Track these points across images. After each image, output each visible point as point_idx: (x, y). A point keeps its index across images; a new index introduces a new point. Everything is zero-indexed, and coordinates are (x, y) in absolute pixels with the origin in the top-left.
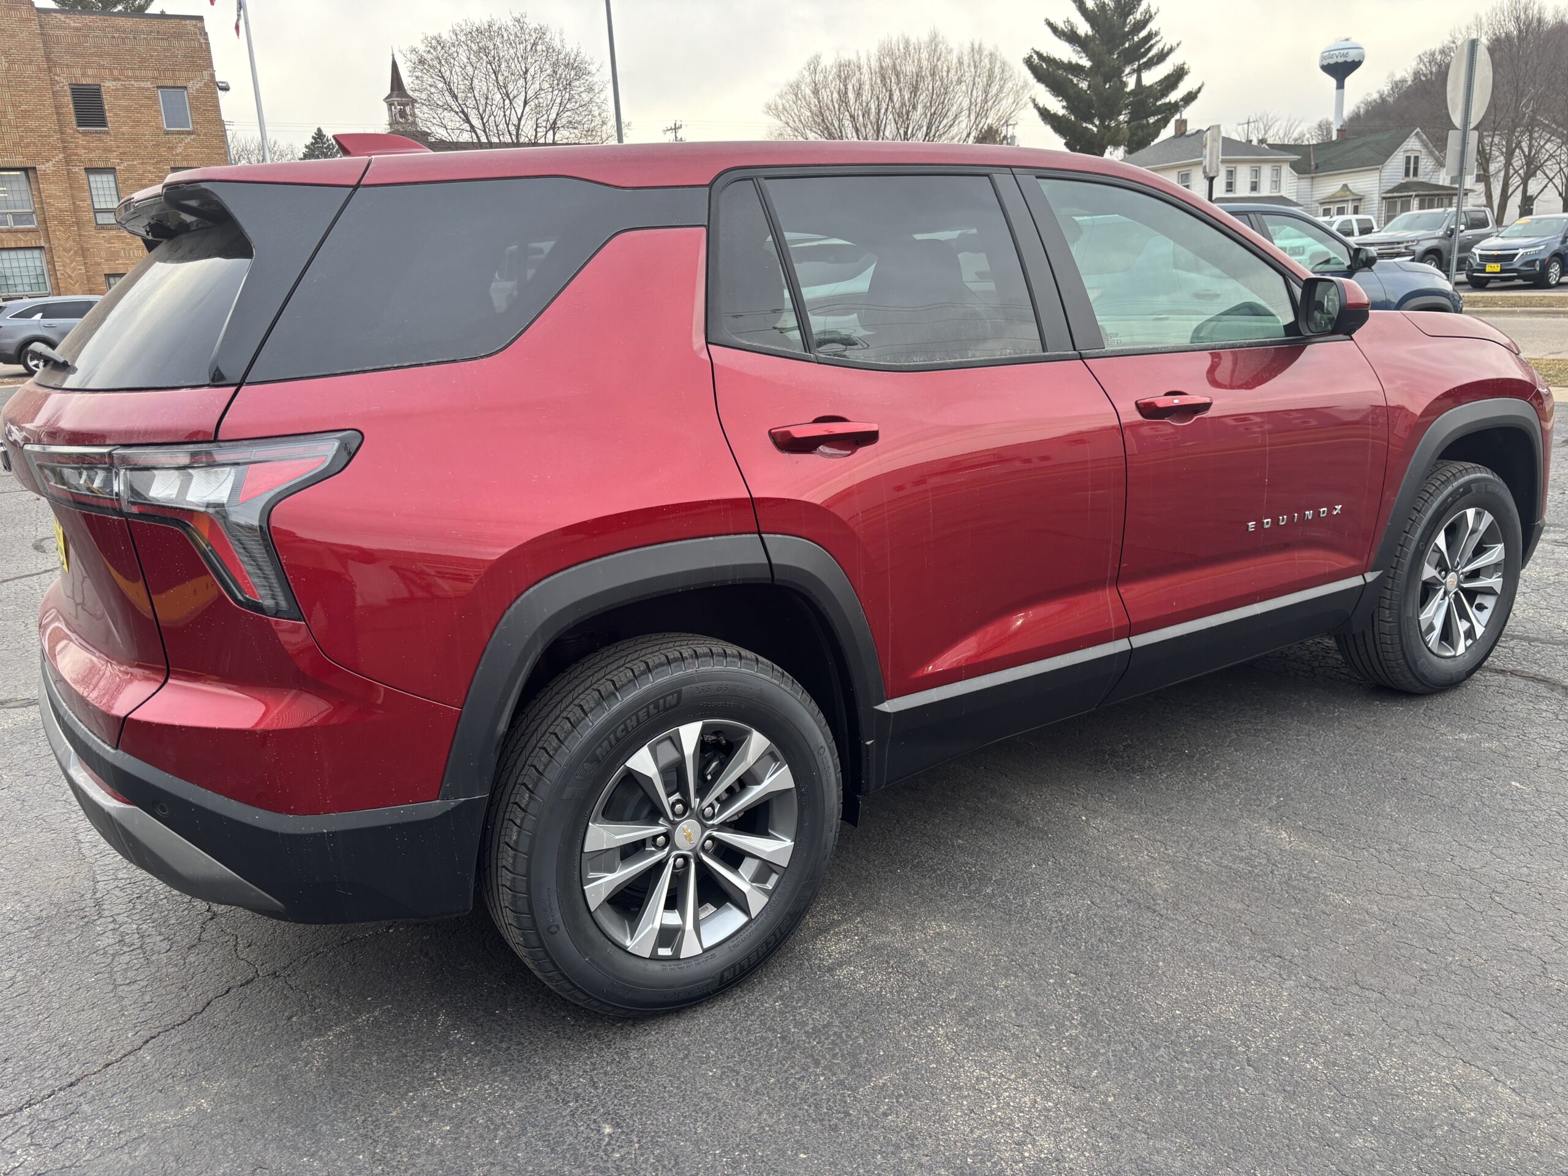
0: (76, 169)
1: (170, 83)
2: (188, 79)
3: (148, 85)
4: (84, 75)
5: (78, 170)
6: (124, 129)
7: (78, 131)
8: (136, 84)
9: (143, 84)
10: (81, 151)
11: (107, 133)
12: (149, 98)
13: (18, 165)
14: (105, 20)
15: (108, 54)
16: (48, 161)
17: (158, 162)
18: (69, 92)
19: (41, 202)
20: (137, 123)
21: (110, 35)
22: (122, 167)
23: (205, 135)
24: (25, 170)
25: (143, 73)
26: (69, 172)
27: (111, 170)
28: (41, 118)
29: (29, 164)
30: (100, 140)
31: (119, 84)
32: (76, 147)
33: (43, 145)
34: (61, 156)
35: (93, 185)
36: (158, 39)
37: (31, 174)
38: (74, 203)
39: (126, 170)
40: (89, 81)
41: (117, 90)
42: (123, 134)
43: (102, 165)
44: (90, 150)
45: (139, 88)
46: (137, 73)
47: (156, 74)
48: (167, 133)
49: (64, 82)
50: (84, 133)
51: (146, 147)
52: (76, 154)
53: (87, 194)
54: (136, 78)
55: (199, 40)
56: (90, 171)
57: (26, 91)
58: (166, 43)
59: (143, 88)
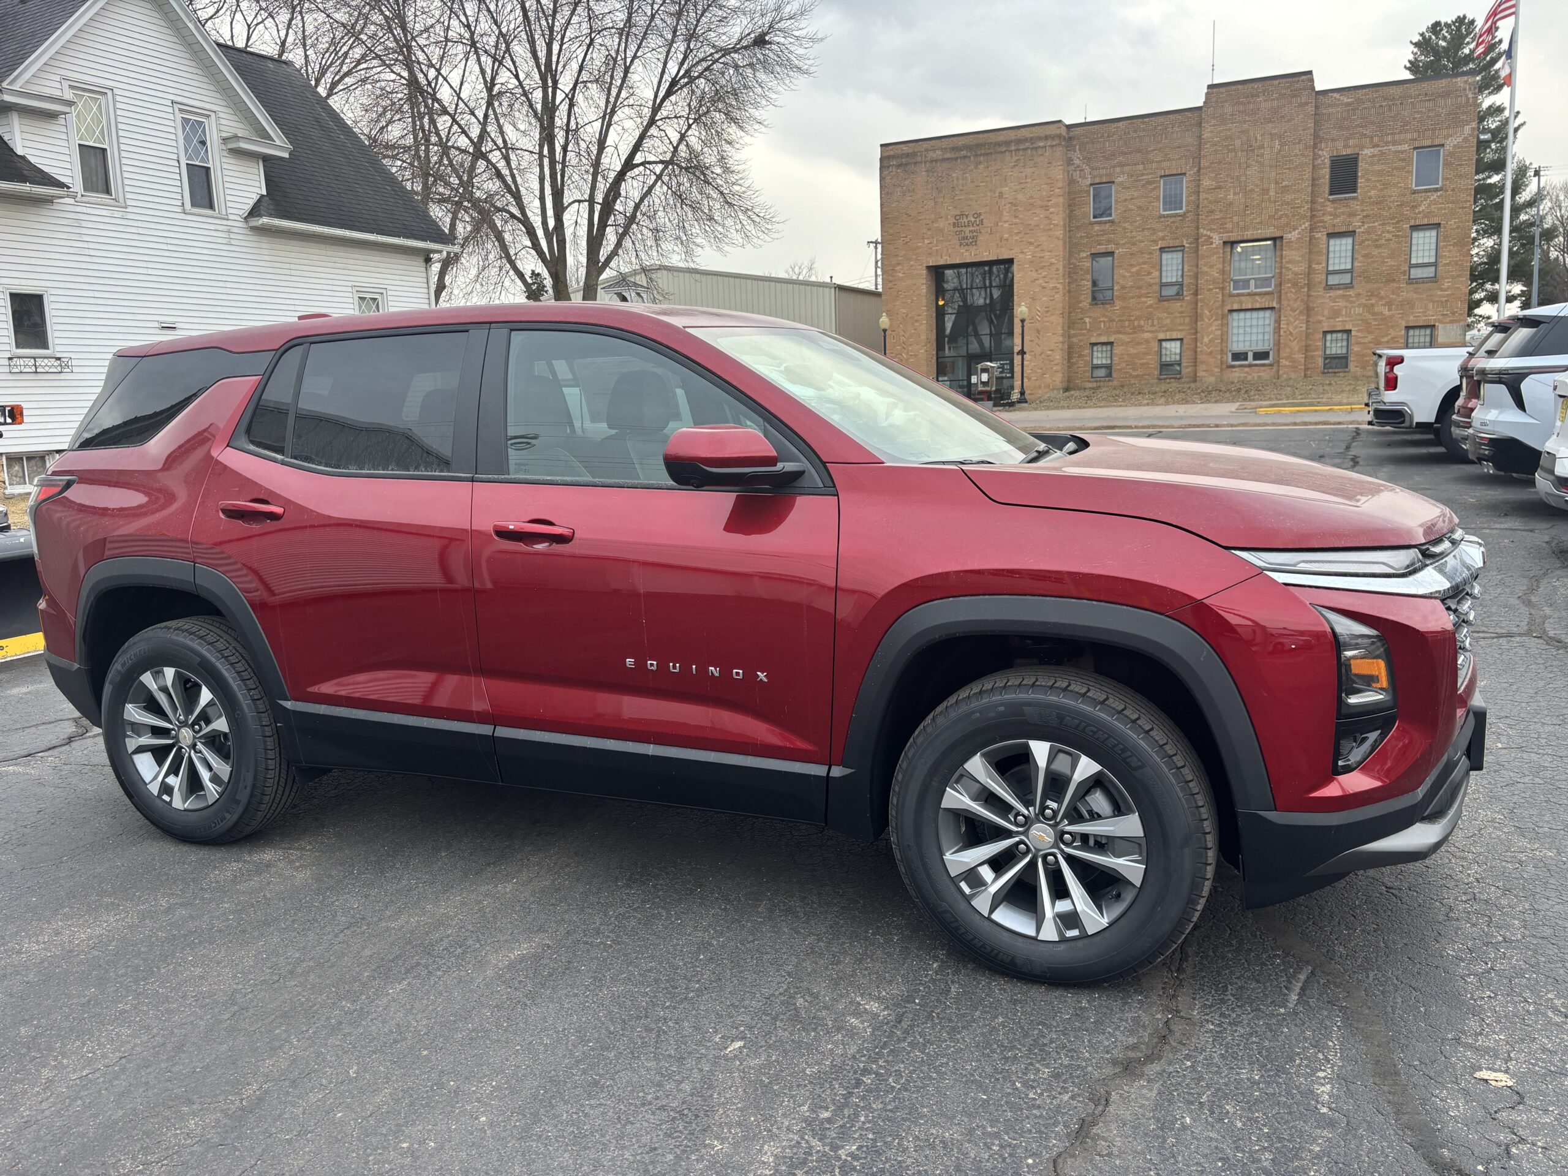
0: (1319, 235)
1: (1428, 143)
2: (1447, 137)
3: (1406, 147)
4: (1346, 146)
5: (1321, 236)
6: (1372, 193)
7: (1329, 200)
8: (1393, 148)
9: (1400, 148)
10: (1327, 218)
11: (1355, 198)
12: (1403, 160)
13: (1268, 236)
14: (1376, 91)
15: (1373, 123)
16: (1294, 230)
17: (1398, 222)
18: (1328, 162)
19: (1281, 268)
20: (1386, 185)
21: (1377, 105)
22: (1362, 230)
23: (1453, 190)
24: (1274, 239)
25: (1403, 136)
26: (1311, 238)
27: (1351, 233)
28: (1298, 191)
29: (1278, 234)
30: (1347, 206)
31: (1375, 151)
32: (1324, 214)
33: (1294, 216)
34: (1307, 224)
35: (1331, 249)
36: (1425, 101)
37: (1278, 242)
38: (1310, 267)
39: (1367, 232)
40: (1349, 151)
41: (1374, 156)
42: (1370, 198)
43: (1344, 229)
44: (1336, 216)
45: (1396, 152)
46: (1397, 137)
47: (1415, 135)
48: (1415, 192)
49: (1325, 155)
50: (1333, 201)
51: (1390, 208)
52: (1323, 221)
53: (1324, 257)
54: (1394, 143)
55: (1467, 96)
56: (1331, 235)
57: (1289, 169)
58: (1431, 104)
59: (1399, 152)
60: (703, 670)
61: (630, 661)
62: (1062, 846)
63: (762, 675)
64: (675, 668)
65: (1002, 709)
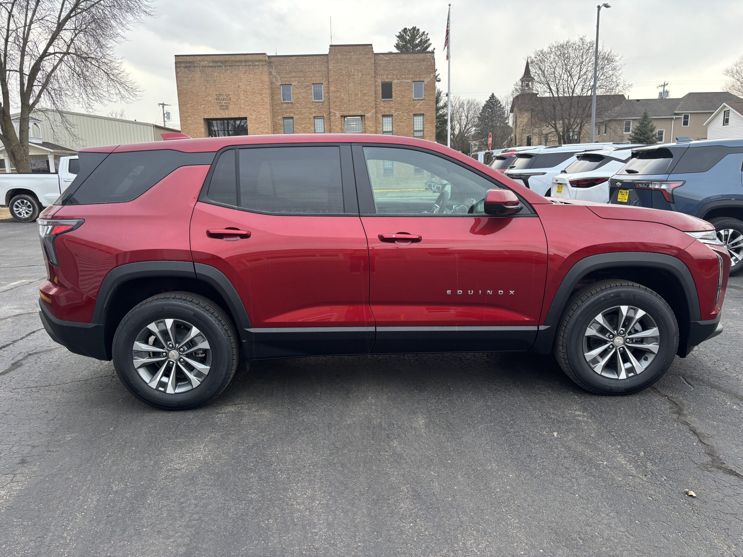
60: (484, 292)
61: (449, 292)
62: (626, 344)
63: (512, 292)
64: (471, 292)
65: (612, 295)
